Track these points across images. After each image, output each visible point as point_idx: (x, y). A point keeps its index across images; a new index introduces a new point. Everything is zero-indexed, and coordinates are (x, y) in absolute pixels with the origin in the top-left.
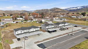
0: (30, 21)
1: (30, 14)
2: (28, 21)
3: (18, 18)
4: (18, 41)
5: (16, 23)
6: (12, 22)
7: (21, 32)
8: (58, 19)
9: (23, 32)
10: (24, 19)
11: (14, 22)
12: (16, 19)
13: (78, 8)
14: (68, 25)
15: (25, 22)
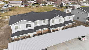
2: (41, 5)
5: (25, 6)
6: (20, 5)
7: (27, 26)
9: (33, 25)
10: (35, 3)
15: (37, 5)
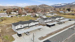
0: (24, 15)
1: (22, 9)
2: (23, 15)
3: (12, 13)
4: (19, 37)
5: (11, 17)
6: (7, 16)
7: (21, 27)
8: (49, 14)
10: (17, 14)
11: (8, 16)
12: (10, 13)
13: (62, 5)
14: (63, 19)
15: (20, 16)
